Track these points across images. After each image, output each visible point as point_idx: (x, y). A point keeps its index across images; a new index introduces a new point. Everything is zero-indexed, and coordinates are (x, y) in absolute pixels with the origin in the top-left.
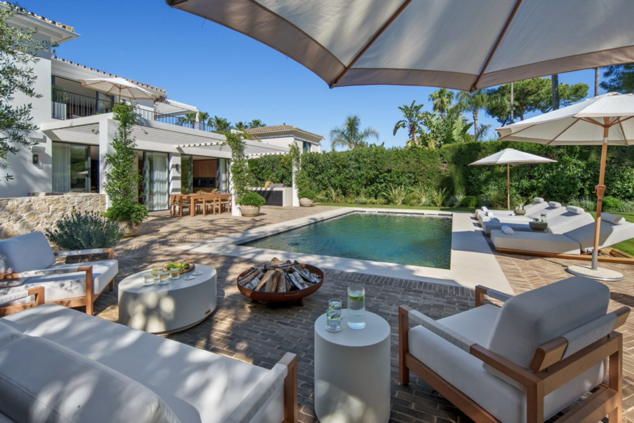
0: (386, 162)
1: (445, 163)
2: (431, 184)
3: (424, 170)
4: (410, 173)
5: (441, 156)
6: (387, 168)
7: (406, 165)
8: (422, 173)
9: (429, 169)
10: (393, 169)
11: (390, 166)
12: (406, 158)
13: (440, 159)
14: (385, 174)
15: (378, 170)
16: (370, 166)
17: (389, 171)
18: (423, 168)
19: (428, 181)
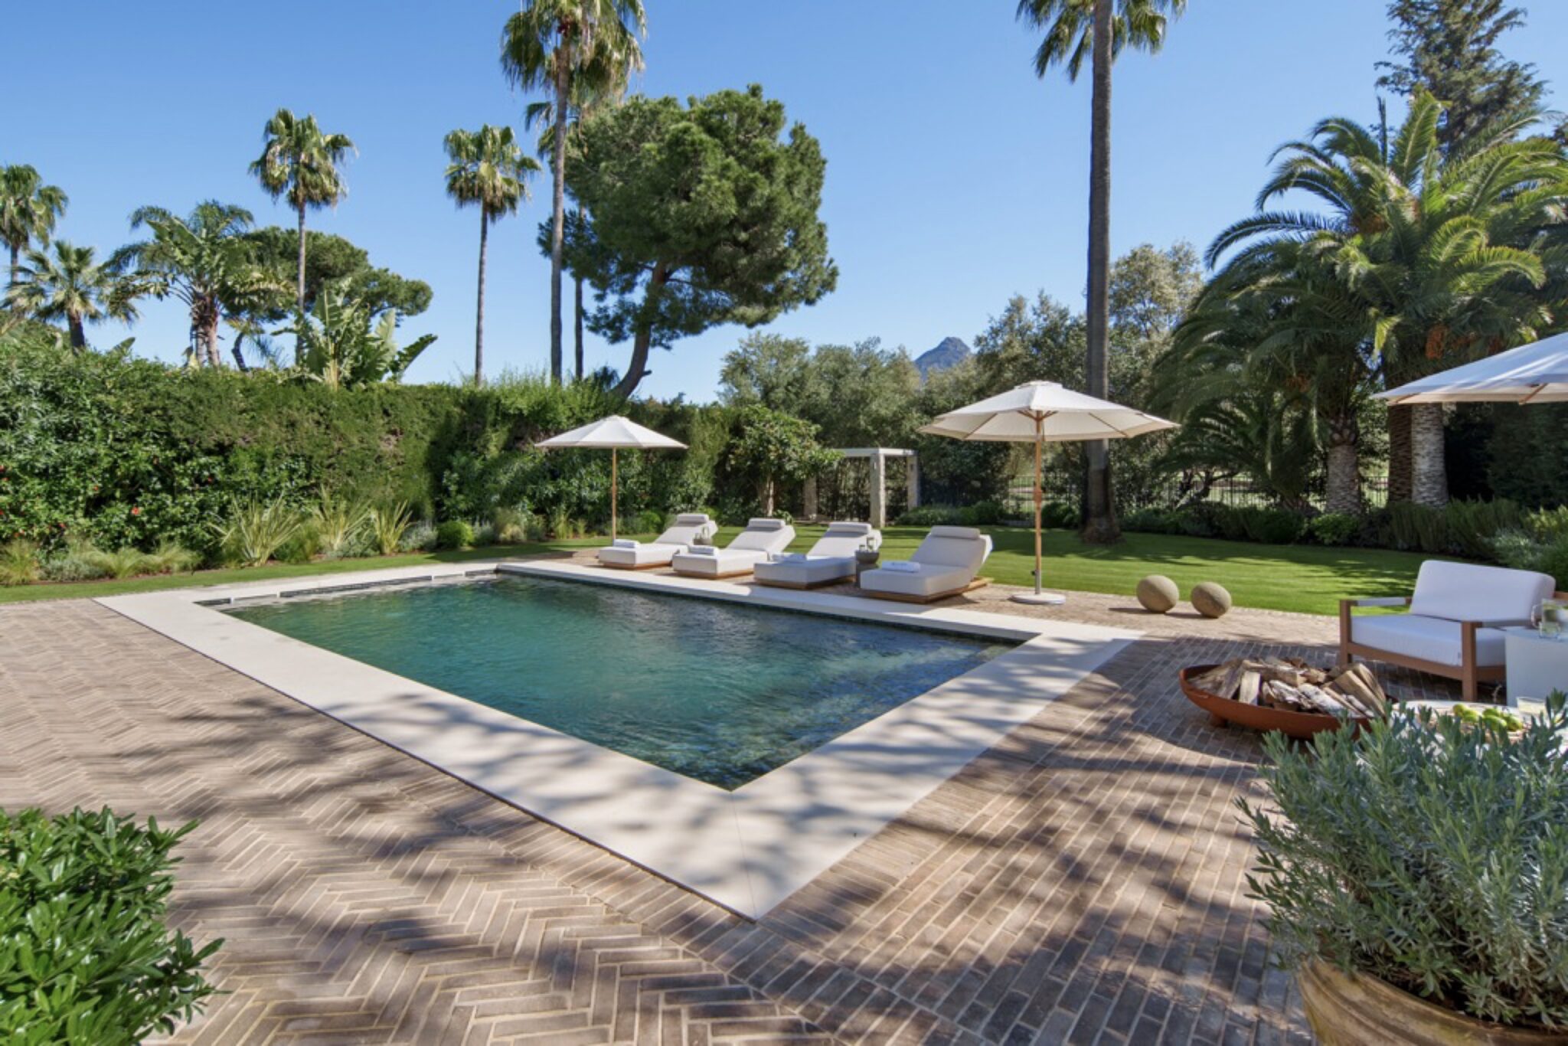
0: (214, 416)
1: (394, 433)
2: (353, 492)
3: (339, 450)
4: (294, 457)
5: (386, 413)
6: (216, 437)
7: (283, 434)
8: (333, 460)
9: (355, 448)
10: (240, 441)
11: (229, 431)
12: (285, 410)
13: (381, 422)
14: (203, 460)
15: (173, 444)
16: (134, 428)
17: (222, 450)
18: (336, 445)
19: (347, 484)
